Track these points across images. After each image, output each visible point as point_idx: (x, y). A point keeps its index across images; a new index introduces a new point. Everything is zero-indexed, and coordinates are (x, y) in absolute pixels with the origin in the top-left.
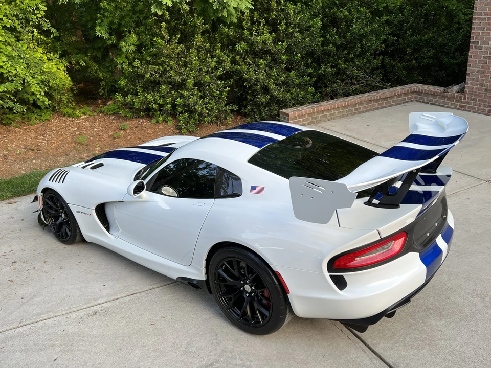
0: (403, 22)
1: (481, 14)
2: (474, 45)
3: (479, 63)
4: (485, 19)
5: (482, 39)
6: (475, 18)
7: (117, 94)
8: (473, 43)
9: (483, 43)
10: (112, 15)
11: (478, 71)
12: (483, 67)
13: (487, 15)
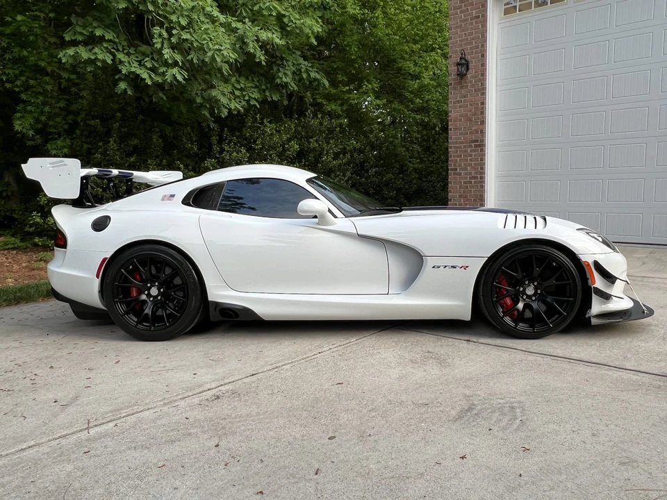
0: (364, 162)
1: (456, 143)
2: (452, 172)
3: (460, 188)
4: (461, 147)
5: (460, 165)
6: (451, 147)
7: (34, 213)
8: (452, 170)
9: (461, 169)
10: (38, 110)
11: (460, 196)
12: (464, 192)
13: (463, 143)
